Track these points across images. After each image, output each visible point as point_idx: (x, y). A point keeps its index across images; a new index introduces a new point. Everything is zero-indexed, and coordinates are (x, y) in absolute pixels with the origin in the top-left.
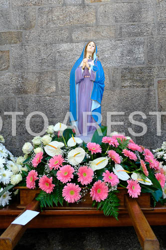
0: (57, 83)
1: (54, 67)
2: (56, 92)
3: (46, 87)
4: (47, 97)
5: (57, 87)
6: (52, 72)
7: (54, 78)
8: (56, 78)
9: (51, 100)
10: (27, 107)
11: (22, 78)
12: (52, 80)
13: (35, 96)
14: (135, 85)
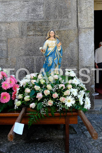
14: (37, 34)
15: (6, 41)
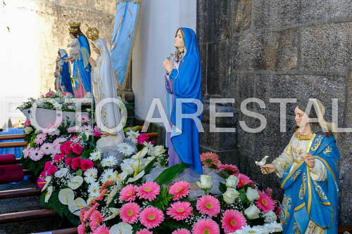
0: (299, 51)
1: (298, 20)
2: (297, 68)
3: (286, 57)
4: (287, 77)
5: (299, 58)
6: (295, 30)
7: (296, 41)
8: (299, 42)
9: (290, 82)
10: (265, 91)
11: (262, 41)
12: (294, 45)
13: (274, 73)
15: (345, 77)
